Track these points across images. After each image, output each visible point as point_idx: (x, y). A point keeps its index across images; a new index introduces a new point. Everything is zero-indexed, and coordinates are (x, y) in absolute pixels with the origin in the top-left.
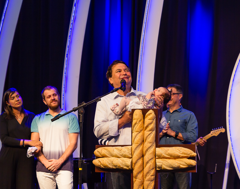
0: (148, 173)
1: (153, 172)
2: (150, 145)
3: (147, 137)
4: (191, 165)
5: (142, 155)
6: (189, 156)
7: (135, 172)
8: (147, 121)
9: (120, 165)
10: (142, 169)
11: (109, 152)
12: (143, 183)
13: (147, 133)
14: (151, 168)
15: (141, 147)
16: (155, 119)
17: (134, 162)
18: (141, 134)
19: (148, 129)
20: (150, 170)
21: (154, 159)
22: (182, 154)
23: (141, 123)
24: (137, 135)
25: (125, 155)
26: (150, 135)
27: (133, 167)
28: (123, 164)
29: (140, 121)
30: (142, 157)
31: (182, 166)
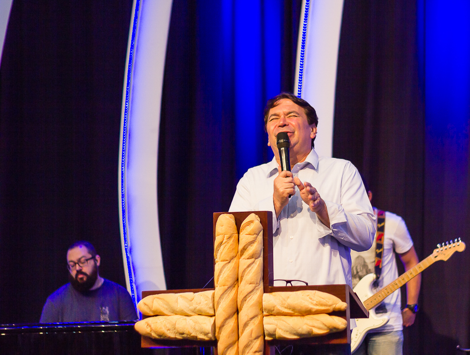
0: (247, 346)
1: (258, 344)
2: (250, 288)
3: (244, 271)
4: (335, 328)
5: (235, 310)
6: (331, 309)
7: (221, 346)
8: (245, 237)
9: (191, 331)
10: (235, 338)
11: (167, 304)
13: (244, 262)
14: (254, 336)
15: (234, 291)
16: (262, 233)
17: (218, 324)
18: (232, 264)
19: (247, 253)
20: (251, 341)
21: (260, 317)
22: (317, 305)
23: (231, 241)
24: (224, 267)
25: (200, 311)
26: (250, 268)
27: (216, 335)
28: (197, 328)
29: (229, 238)
30: (235, 313)
31: (316, 331)
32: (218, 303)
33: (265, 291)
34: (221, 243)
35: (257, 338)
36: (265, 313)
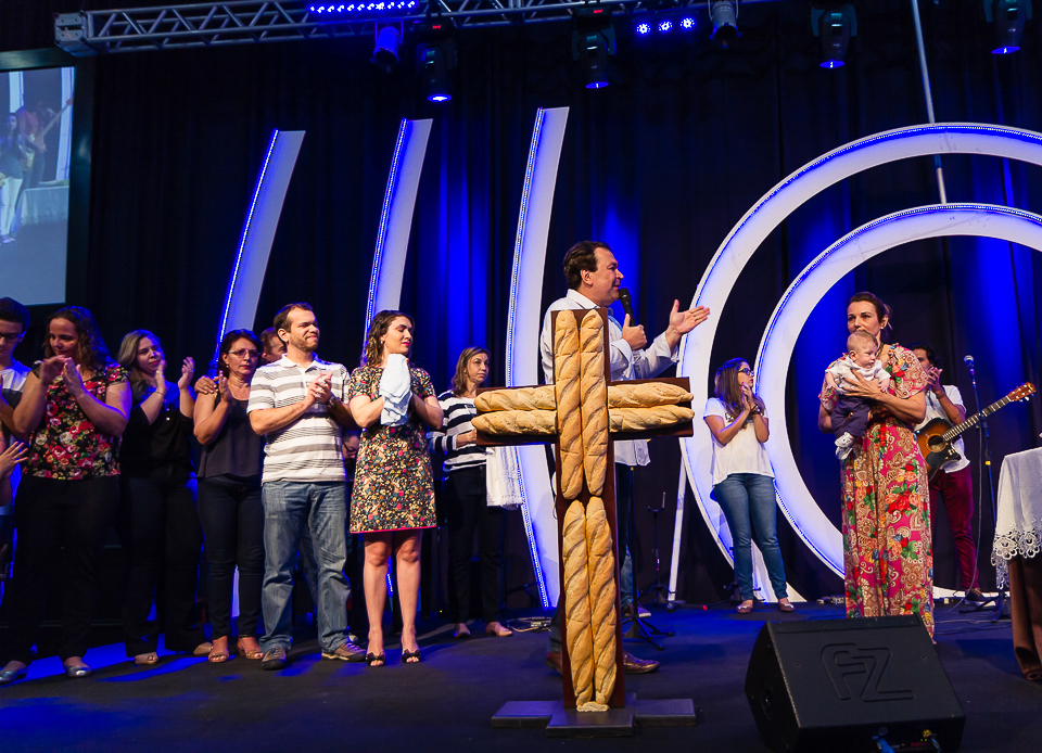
0: (593, 438)
1: (602, 437)
2: (595, 380)
3: (587, 365)
4: (684, 418)
5: (578, 403)
7: (564, 439)
8: (586, 332)
10: (579, 431)
11: (507, 398)
12: (582, 462)
13: (586, 356)
14: (599, 428)
15: (577, 385)
16: (602, 328)
17: (562, 416)
18: (574, 358)
19: (589, 348)
20: (597, 432)
21: (604, 409)
22: (663, 395)
23: (573, 336)
24: (566, 360)
25: (542, 405)
26: (592, 362)
27: (559, 428)
28: (539, 422)
29: (571, 332)
30: (578, 407)
31: (664, 421)
32: (561, 396)
33: (608, 383)
34: (562, 338)
35: (602, 430)
36: (610, 405)
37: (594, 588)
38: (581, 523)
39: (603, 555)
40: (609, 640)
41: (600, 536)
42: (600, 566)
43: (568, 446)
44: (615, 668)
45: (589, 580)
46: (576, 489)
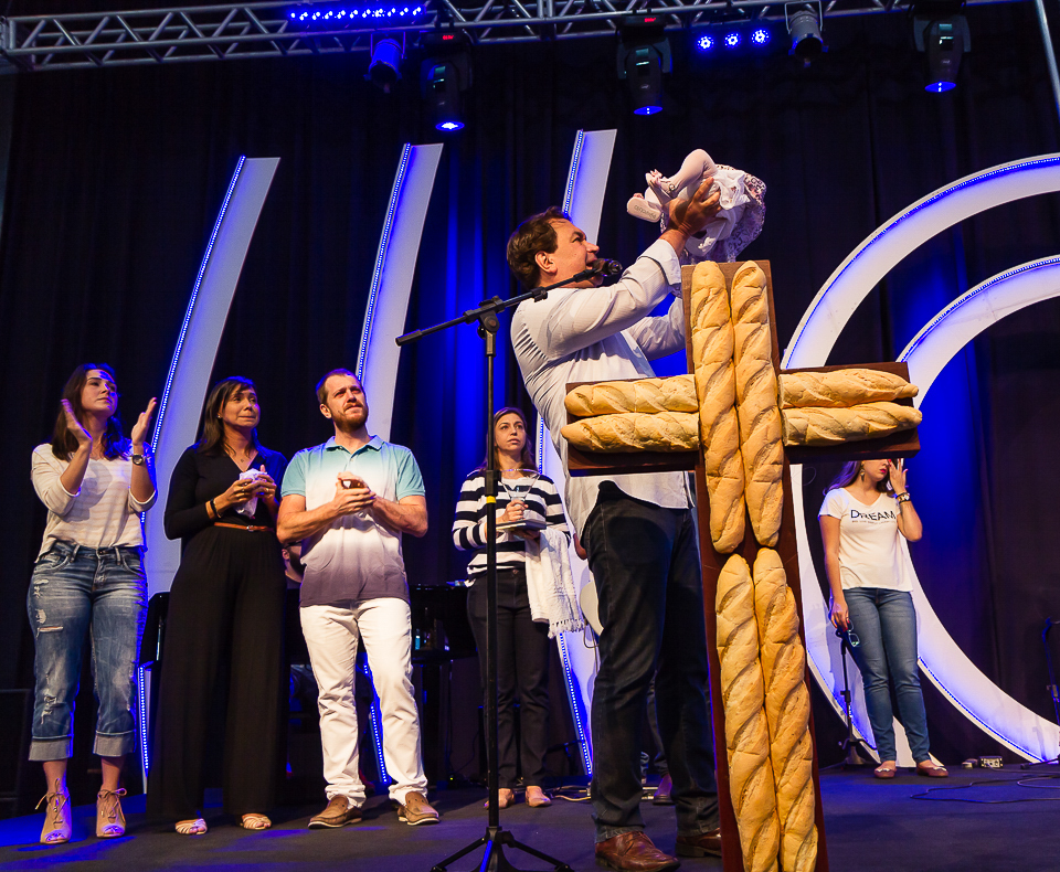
0: (761, 453)
1: (775, 451)
2: (756, 366)
3: (747, 340)
4: (907, 420)
5: (729, 400)
6: (896, 393)
7: (714, 455)
8: (743, 291)
10: (736, 445)
12: (744, 493)
13: (743, 328)
14: (771, 437)
15: (729, 373)
17: (707, 421)
18: (725, 331)
19: (748, 316)
20: (767, 445)
21: (776, 410)
22: (872, 387)
23: (720, 299)
24: (712, 335)
26: (755, 336)
27: (705, 438)
28: (671, 429)
29: (718, 293)
30: (731, 408)
31: (875, 426)
32: (705, 393)
34: (705, 301)
35: (774, 442)
36: (784, 403)
37: (774, 696)
38: (747, 589)
39: (787, 642)
40: (804, 786)
41: (781, 611)
42: (782, 661)
43: (720, 467)
44: (815, 834)
45: (764, 684)
46: (737, 534)
